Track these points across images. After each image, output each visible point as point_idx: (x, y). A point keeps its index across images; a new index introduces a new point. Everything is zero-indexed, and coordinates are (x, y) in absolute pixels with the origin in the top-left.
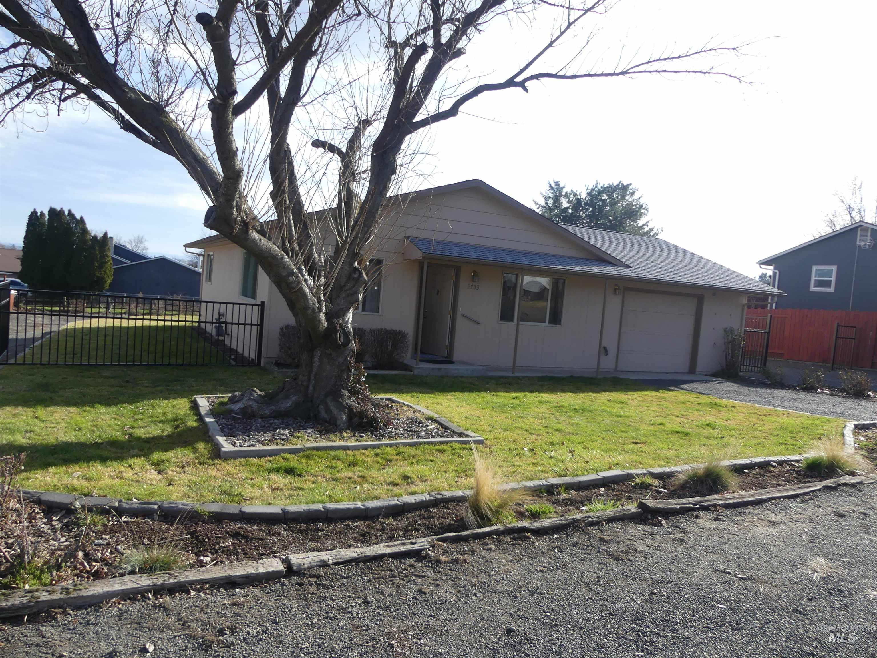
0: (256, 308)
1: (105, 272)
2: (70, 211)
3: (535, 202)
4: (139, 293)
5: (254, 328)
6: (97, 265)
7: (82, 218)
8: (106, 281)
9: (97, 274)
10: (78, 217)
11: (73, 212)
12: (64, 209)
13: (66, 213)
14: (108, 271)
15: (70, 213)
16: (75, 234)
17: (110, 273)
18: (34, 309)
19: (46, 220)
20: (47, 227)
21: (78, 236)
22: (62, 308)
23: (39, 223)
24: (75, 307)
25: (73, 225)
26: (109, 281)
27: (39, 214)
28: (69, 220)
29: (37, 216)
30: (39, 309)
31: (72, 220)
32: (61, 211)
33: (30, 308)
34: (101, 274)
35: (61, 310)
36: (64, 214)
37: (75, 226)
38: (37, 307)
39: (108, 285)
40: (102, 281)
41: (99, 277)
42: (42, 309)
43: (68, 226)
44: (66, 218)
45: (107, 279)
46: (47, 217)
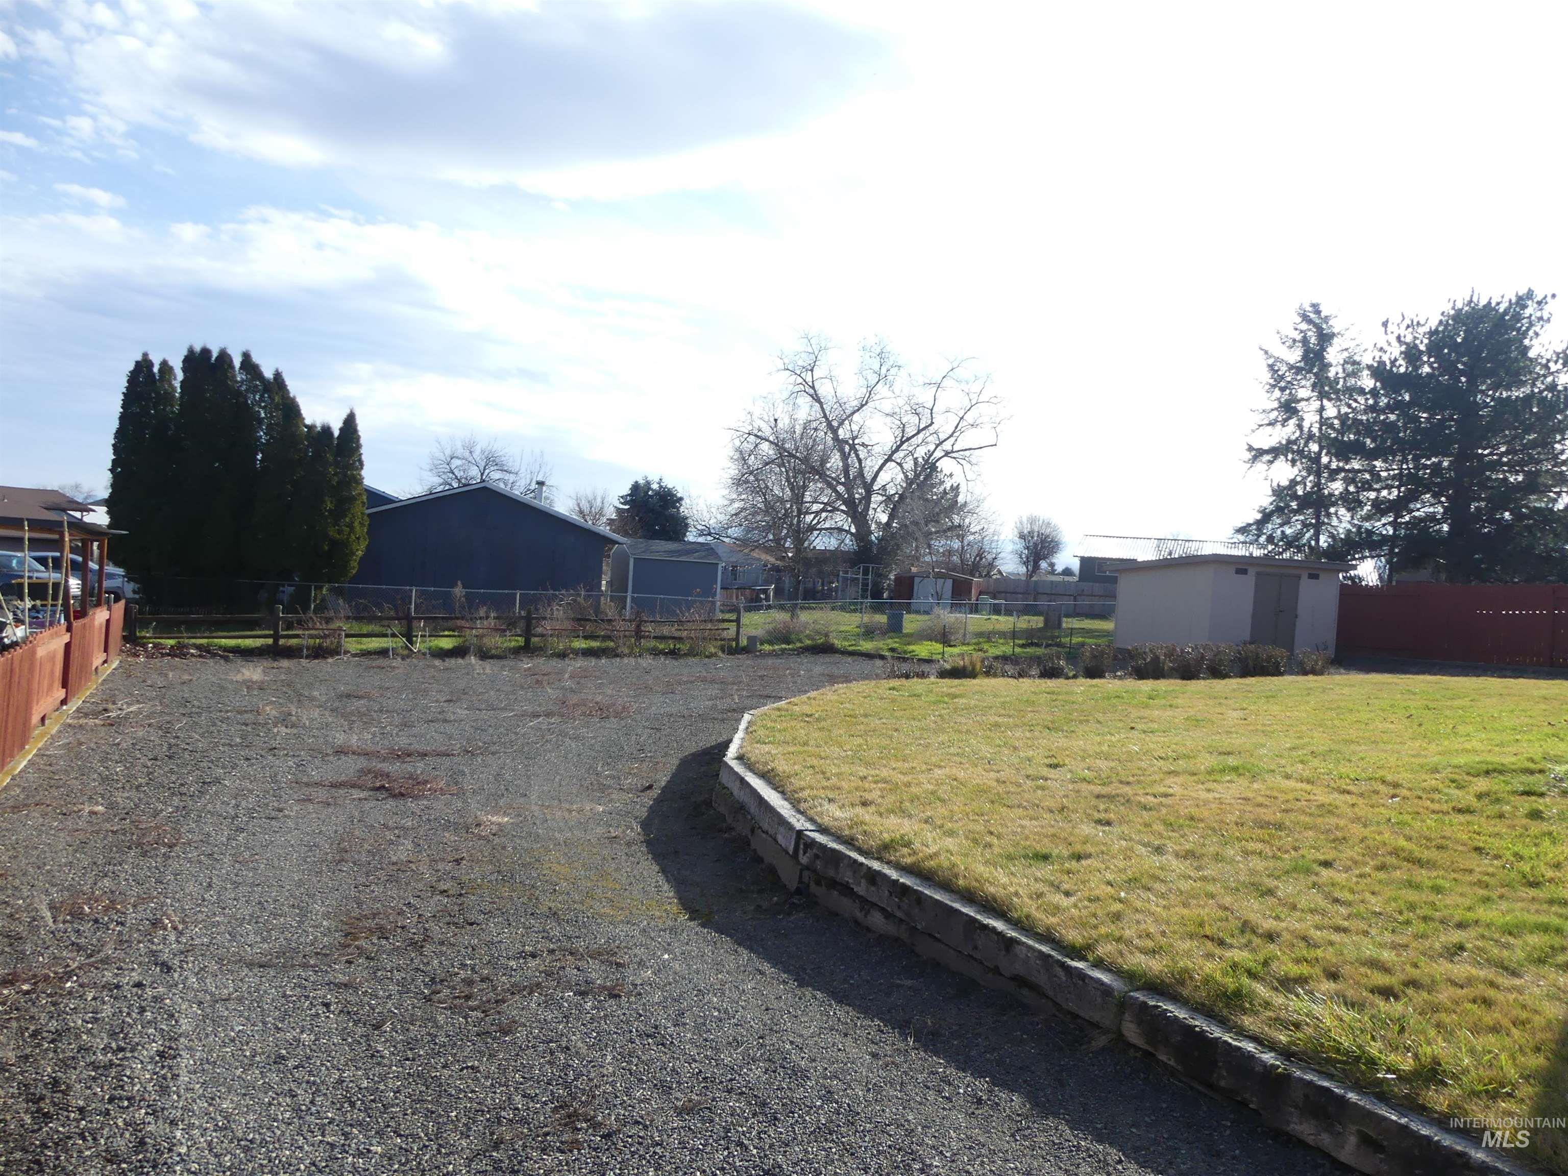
1: (351, 526)
2: (246, 356)
3: (1266, 352)
4: (454, 585)
6: (329, 506)
7: (278, 375)
8: (353, 554)
9: (332, 532)
10: (268, 374)
11: (256, 358)
12: (230, 351)
13: (237, 362)
14: (356, 524)
15: (248, 363)
16: (260, 421)
17: (361, 530)
18: (186, 646)
19: (177, 384)
20: (180, 405)
21: (269, 426)
22: (270, 641)
23: (157, 393)
24: (311, 637)
25: (257, 397)
26: (360, 553)
27: (156, 369)
28: (242, 381)
29: (154, 374)
30: (198, 647)
31: (251, 381)
32: (224, 356)
33: (172, 642)
34: (340, 532)
35: (268, 646)
36: (231, 366)
37: (262, 399)
38: (193, 641)
39: (356, 564)
40: (340, 548)
41: (334, 543)
42: (209, 645)
43: (241, 400)
44: (234, 376)
45: (355, 546)
46: (180, 376)
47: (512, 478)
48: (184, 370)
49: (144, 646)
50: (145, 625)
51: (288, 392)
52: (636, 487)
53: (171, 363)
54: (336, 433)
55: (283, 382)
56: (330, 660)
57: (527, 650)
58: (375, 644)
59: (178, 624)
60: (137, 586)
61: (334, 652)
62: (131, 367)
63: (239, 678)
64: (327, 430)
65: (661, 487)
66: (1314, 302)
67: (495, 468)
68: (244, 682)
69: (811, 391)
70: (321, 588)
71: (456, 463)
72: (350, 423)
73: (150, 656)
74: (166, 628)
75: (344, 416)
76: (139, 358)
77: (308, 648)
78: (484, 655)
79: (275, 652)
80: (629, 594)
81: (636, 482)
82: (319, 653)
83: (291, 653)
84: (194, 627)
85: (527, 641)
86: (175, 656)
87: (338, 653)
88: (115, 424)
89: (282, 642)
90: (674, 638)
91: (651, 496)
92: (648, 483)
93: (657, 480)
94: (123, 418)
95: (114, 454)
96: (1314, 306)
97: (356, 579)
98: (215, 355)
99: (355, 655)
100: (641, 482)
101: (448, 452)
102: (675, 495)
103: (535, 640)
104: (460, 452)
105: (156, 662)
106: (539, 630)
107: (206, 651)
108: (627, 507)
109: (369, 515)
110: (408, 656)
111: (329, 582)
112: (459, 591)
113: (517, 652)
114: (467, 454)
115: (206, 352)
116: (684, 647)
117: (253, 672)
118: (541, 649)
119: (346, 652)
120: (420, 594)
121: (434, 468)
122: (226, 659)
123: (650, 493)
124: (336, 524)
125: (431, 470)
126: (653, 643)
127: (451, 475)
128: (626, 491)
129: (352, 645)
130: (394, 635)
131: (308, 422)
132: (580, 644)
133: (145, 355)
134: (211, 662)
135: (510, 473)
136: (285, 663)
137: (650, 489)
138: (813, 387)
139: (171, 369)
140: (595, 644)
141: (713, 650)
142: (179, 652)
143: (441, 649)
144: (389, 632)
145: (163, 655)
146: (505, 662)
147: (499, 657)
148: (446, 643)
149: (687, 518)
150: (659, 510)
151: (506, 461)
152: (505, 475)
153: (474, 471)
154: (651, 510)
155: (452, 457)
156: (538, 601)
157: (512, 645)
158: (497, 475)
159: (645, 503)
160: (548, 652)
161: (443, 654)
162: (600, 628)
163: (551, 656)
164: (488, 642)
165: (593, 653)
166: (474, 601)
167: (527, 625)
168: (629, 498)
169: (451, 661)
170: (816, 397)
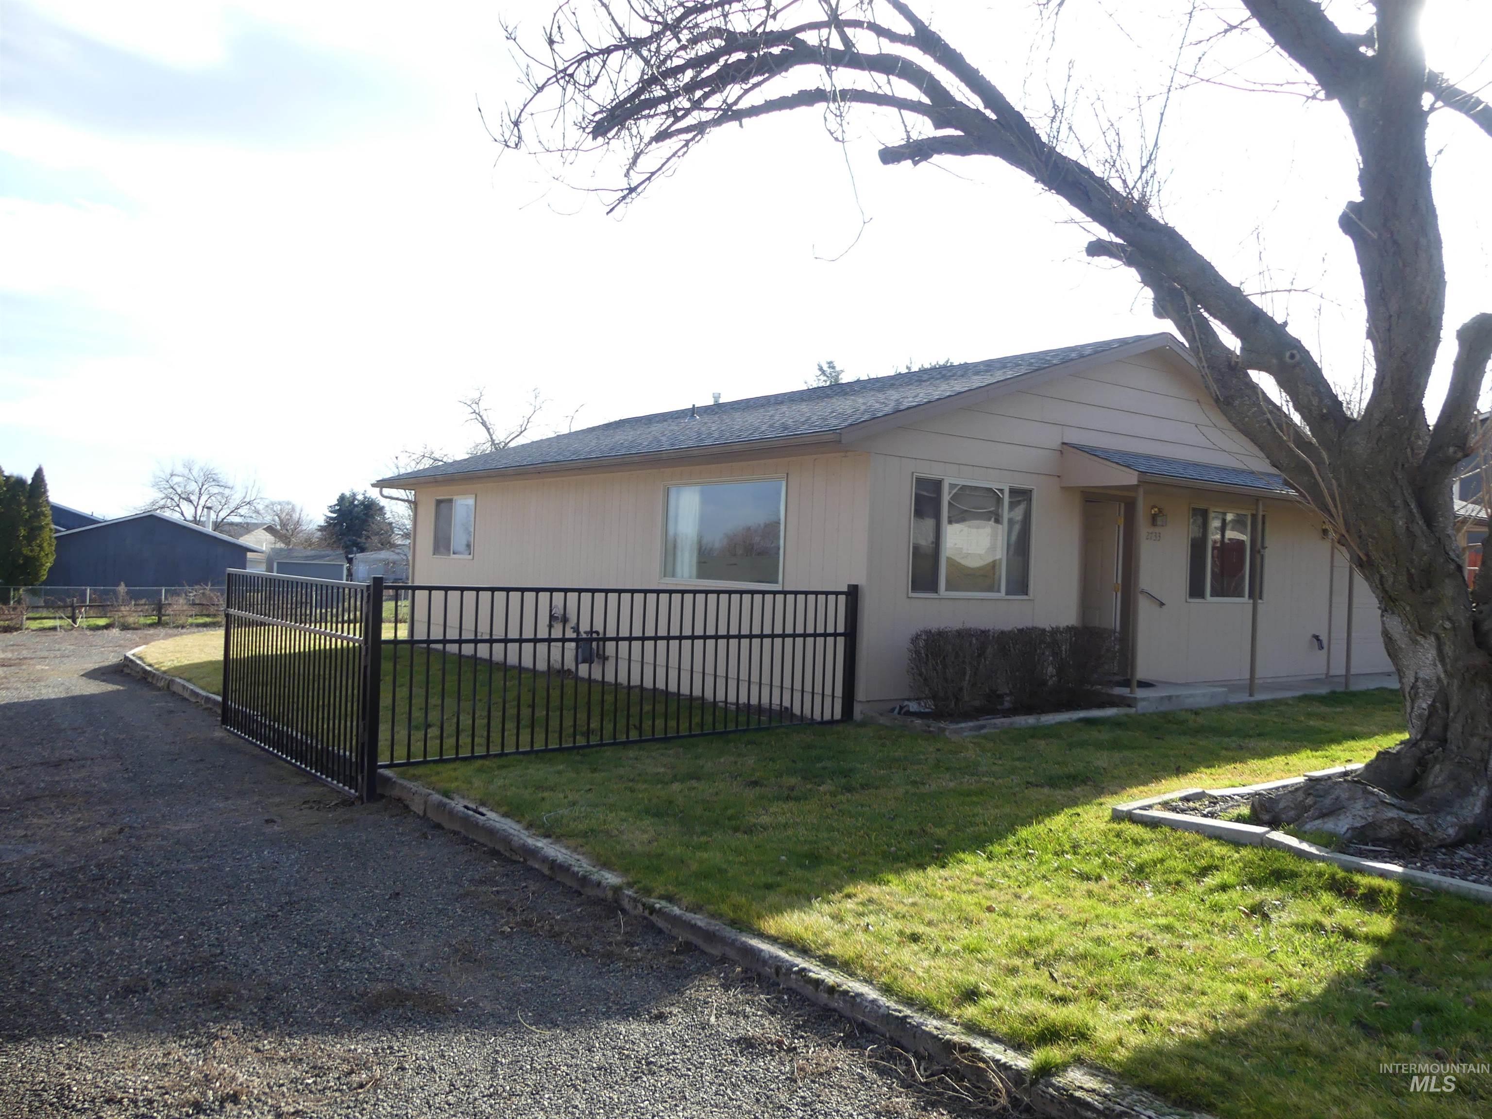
0: (842, 599)
1: (41, 546)
4: (120, 585)
5: (841, 640)
6: (23, 533)
8: (42, 565)
9: (26, 551)
14: (45, 544)
17: (49, 548)
24: (2, 620)
26: (49, 565)
34: (32, 550)
39: (45, 573)
40: (31, 564)
41: (27, 557)
45: (44, 560)
47: (227, 492)
52: (342, 498)
54: (29, 481)
56: (13, 633)
57: (159, 624)
58: (49, 623)
61: (16, 629)
64: (20, 480)
65: (365, 498)
67: (213, 483)
69: (480, 419)
70: (18, 589)
71: (176, 479)
72: (39, 475)
75: (33, 470)
78: (125, 627)
81: (343, 494)
82: (7, 630)
85: (160, 619)
87: (20, 629)
91: (357, 506)
92: (354, 496)
93: (363, 492)
97: (44, 583)
99: (32, 630)
100: (348, 494)
101: (168, 471)
102: (378, 506)
103: (163, 618)
104: (179, 469)
106: (167, 612)
108: (335, 515)
109: (57, 537)
110: (70, 630)
111: (26, 585)
112: (122, 588)
113: (151, 625)
114: (186, 472)
118: (167, 624)
119: (27, 628)
120: (94, 592)
121: (156, 485)
123: (356, 502)
124: (29, 545)
125: (153, 486)
127: (171, 490)
128: (334, 501)
129: (32, 624)
130: (61, 618)
132: (200, 620)
135: (225, 487)
137: (355, 499)
138: (480, 415)
140: (208, 620)
143: (97, 625)
144: (58, 615)
146: (139, 631)
147: (136, 629)
148: (102, 622)
150: (364, 517)
151: (223, 478)
152: (221, 490)
153: (193, 487)
154: (357, 518)
155: (172, 475)
156: (177, 594)
157: (149, 622)
158: (215, 490)
159: (351, 512)
160: (172, 625)
161: (98, 628)
162: (212, 610)
163: (174, 627)
164: (131, 620)
165: (205, 625)
166: (134, 596)
167: (159, 609)
168: (337, 508)
169: (100, 632)
170: (484, 424)
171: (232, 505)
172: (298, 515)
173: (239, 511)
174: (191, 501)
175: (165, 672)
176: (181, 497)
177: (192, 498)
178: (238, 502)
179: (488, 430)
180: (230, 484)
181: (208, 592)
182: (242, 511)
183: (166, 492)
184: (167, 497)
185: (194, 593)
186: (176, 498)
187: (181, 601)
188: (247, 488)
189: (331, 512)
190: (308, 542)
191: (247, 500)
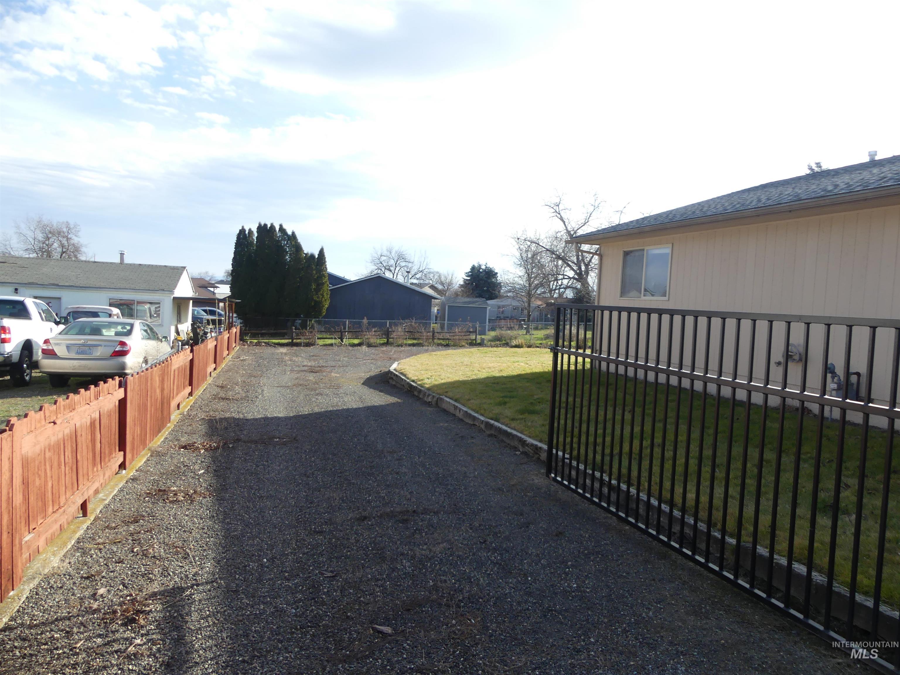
1: (322, 296)
2: (281, 226)
4: (363, 319)
6: (314, 287)
7: (293, 233)
8: (323, 306)
9: (315, 298)
10: (290, 233)
11: (285, 227)
12: (275, 224)
13: (277, 229)
14: (325, 294)
15: (282, 229)
16: (287, 252)
17: (327, 296)
18: (261, 342)
19: (255, 238)
20: (256, 246)
21: (290, 254)
22: (290, 341)
23: (248, 242)
24: (305, 339)
25: (286, 242)
26: (327, 306)
27: (247, 232)
28: (280, 236)
29: (246, 235)
30: (265, 343)
31: (283, 236)
32: (272, 226)
33: (256, 341)
34: (318, 297)
35: (290, 342)
36: (275, 231)
37: (287, 243)
38: (263, 340)
39: (325, 311)
40: (318, 305)
41: (316, 302)
42: (269, 342)
43: (279, 244)
44: (277, 235)
45: (324, 303)
46: (256, 234)
47: (410, 265)
48: (257, 232)
49: (247, 342)
50: (246, 334)
51: (297, 240)
52: (473, 268)
53: (252, 230)
54: (317, 256)
55: (295, 236)
56: (312, 347)
57: (387, 344)
58: (329, 341)
59: (258, 334)
60: (241, 321)
61: (313, 345)
62: (238, 232)
63: (279, 351)
64: (312, 256)
65: (486, 267)
66: (817, 162)
67: (403, 260)
68: (280, 353)
69: (559, 216)
70: (311, 321)
71: (383, 258)
72: (321, 252)
73: (249, 346)
74: (254, 336)
75: (319, 250)
76: (241, 228)
77: (304, 343)
78: (369, 345)
79: (292, 344)
80: (446, 322)
81: (474, 265)
82: (308, 345)
83: (298, 345)
84: (263, 335)
85: (388, 340)
86: (257, 346)
87: (315, 345)
88: (232, 256)
89: (294, 341)
90: (448, 339)
91: (481, 272)
92: (480, 266)
93: (485, 264)
94: (235, 253)
95: (232, 267)
96: (817, 164)
97: (325, 317)
98: (269, 226)
99: (321, 346)
100: (476, 265)
101: (379, 254)
102: (494, 272)
103: (390, 340)
104: (385, 253)
105: (251, 348)
106: (392, 336)
107: (268, 344)
108: (469, 278)
109: (330, 290)
110: (341, 346)
111: (315, 318)
112: (365, 321)
113: (383, 344)
114: (389, 254)
115: (265, 225)
116: (451, 343)
117: (283, 350)
118: (392, 343)
119: (318, 345)
120: (350, 323)
121: (373, 261)
122: (275, 347)
123: (481, 270)
124: (317, 294)
125: (371, 262)
126: (439, 342)
127: (380, 265)
128: (468, 270)
129: (321, 342)
130: (335, 338)
131: (305, 252)
132: (410, 342)
133: (243, 227)
134: (270, 348)
135: (409, 262)
136: (295, 348)
137: (480, 268)
138: (559, 214)
139: (252, 232)
140: (415, 342)
141: (464, 344)
142: (258, 344)
143: (354, 344)
144: (333, 337)
145: (253, 345)
146: (378, 348)
147: (376, 346)
148: (356, 341)
149: (501, 283)
150: (486, 279)
151: (408, 258)
152: (407, 264)
153: (392, 262)
154: (481, 280)
155: (381, 256)
156: (396, 325)
157: (382, 342)
158: (403, 264)
159: (478, 276)
160: (395, 345)
161: (354, 345)
162: (417, 335)
163: (396, 346)
164: (372, 341)
165: (414, 345)
166: (371, 325)
167: (387, 334)
168: (470, 274)
169: (356, 348)
170: (562, 219)
171: (413, 273)
172: (450, 277)
173: (416, 276)
174: (391, 271)
175: (429, 389)
176: (385, 269)
177: (392, 269)
178: (416, 271)
179: (564, 222)
180: (412, 260)
181: (413, 324)
182: (418, 276)
183: (378, 266)
184: (378, 269)
185: (406, 324)
186: (383, 270)
187: (400, 329)
188: (420, 262)
189: (467, 276)
190: (456, 294)
191: (421, 270)
